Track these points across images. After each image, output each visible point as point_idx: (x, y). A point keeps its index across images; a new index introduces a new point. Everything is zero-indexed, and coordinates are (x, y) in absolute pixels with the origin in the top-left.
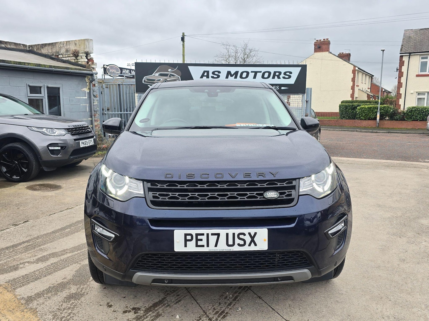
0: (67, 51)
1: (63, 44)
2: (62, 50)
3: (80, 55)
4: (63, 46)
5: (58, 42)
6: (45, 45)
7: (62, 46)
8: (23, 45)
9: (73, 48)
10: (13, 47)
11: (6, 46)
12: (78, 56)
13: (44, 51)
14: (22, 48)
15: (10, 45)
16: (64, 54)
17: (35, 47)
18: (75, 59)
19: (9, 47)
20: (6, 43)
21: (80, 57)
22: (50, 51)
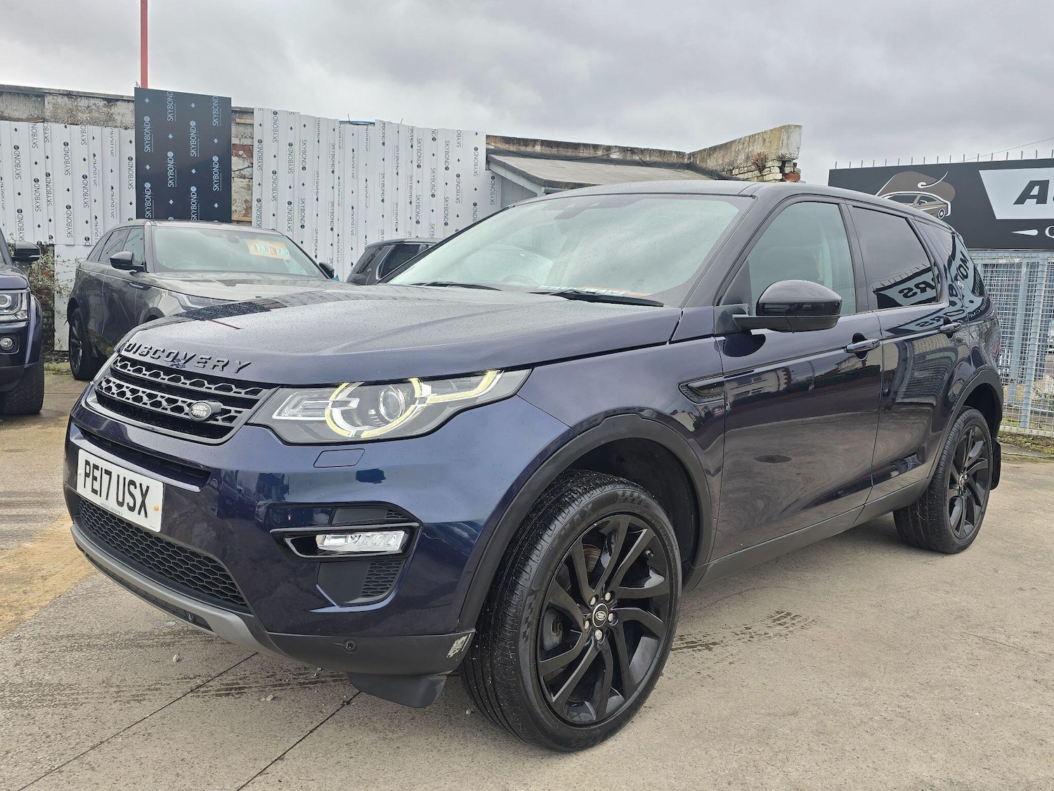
0: (748, 158)
1: (744, 143)
2: (740, 158)
3: (769, 164)
4: (742, 149)
5: (735, 141)
6: (714, 149)
7: (741, 147)
8: (678, 153)
9: (758, 149)
10: (655, 158)
11: (641, 159)
12: (764, 167)
13: (711, 164)
14: (674, 159)
15: (650, 156)
16: (742, 166)
17: (699, 156)
18: (759, 175)
19: (648, 159)
20: (642, 151)
21: (767, 169)
22: (721, 162)
